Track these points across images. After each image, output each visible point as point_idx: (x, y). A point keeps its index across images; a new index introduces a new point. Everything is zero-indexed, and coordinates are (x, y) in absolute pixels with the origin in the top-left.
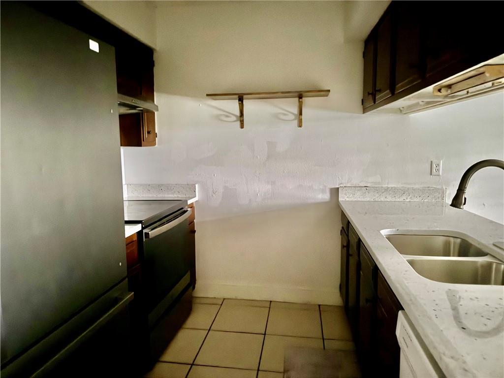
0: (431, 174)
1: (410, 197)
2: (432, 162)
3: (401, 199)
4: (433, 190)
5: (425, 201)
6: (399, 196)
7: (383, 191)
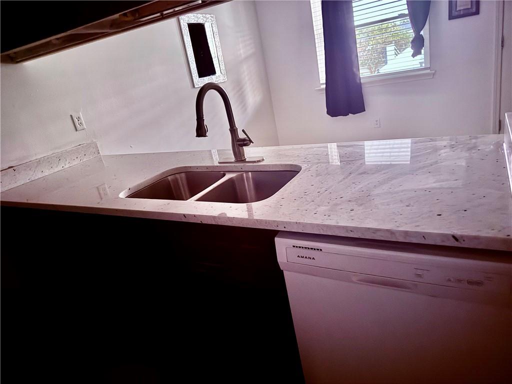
0: (77, 130)
1: (67, 162)
2: (71, 116)
3: (60, 168)
4: (86, 146)
5: (84, 160)
6: (56, 165)
7: (36, 165)
